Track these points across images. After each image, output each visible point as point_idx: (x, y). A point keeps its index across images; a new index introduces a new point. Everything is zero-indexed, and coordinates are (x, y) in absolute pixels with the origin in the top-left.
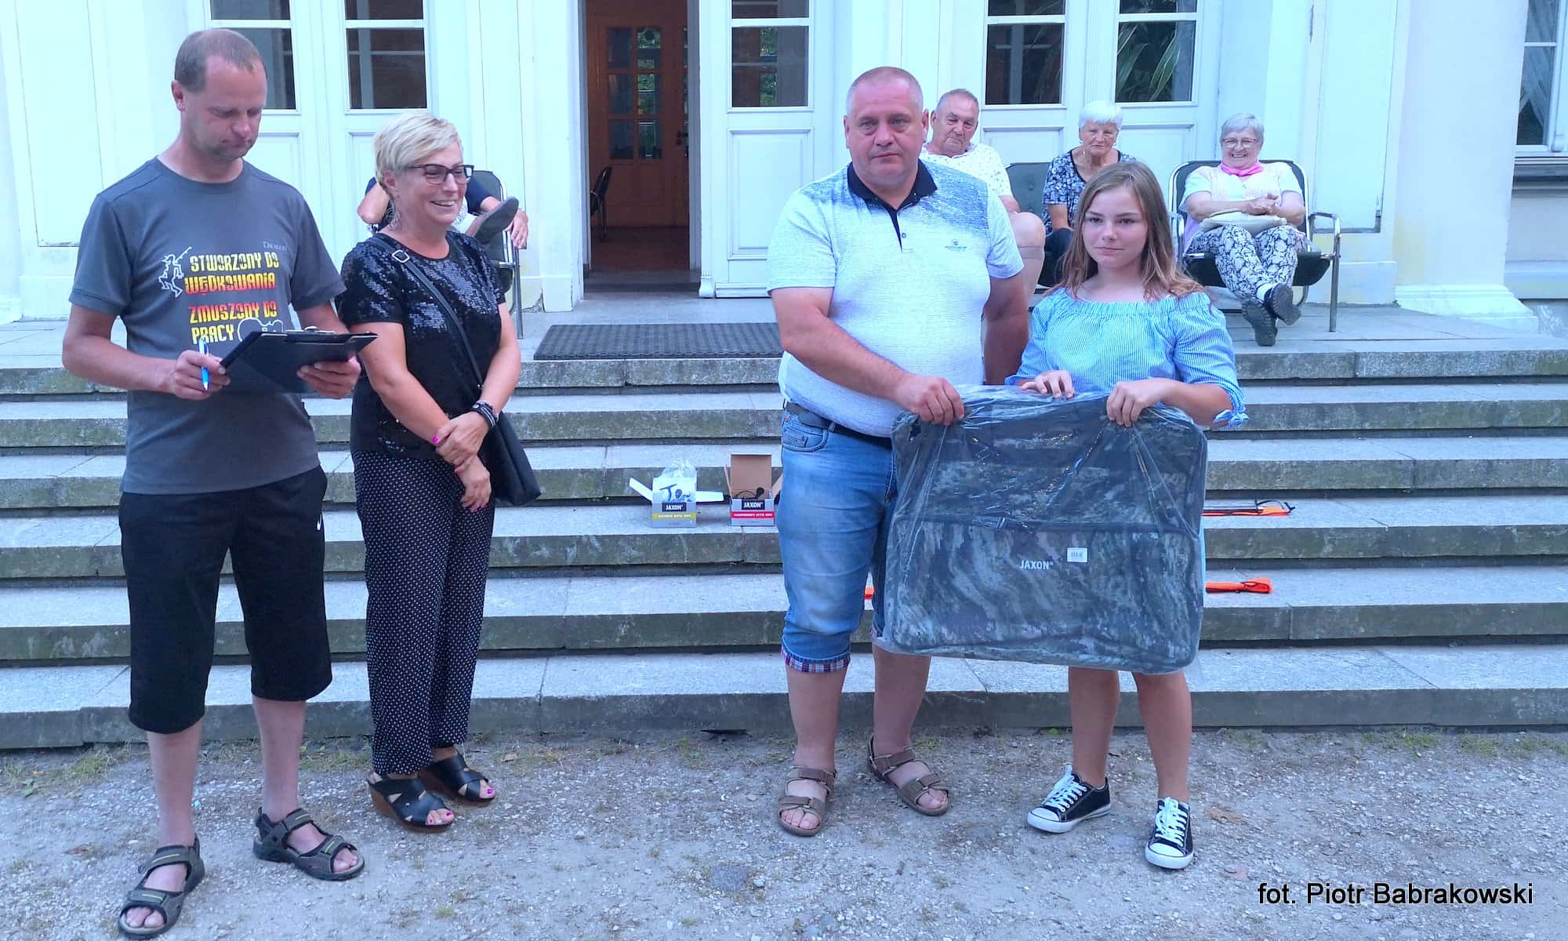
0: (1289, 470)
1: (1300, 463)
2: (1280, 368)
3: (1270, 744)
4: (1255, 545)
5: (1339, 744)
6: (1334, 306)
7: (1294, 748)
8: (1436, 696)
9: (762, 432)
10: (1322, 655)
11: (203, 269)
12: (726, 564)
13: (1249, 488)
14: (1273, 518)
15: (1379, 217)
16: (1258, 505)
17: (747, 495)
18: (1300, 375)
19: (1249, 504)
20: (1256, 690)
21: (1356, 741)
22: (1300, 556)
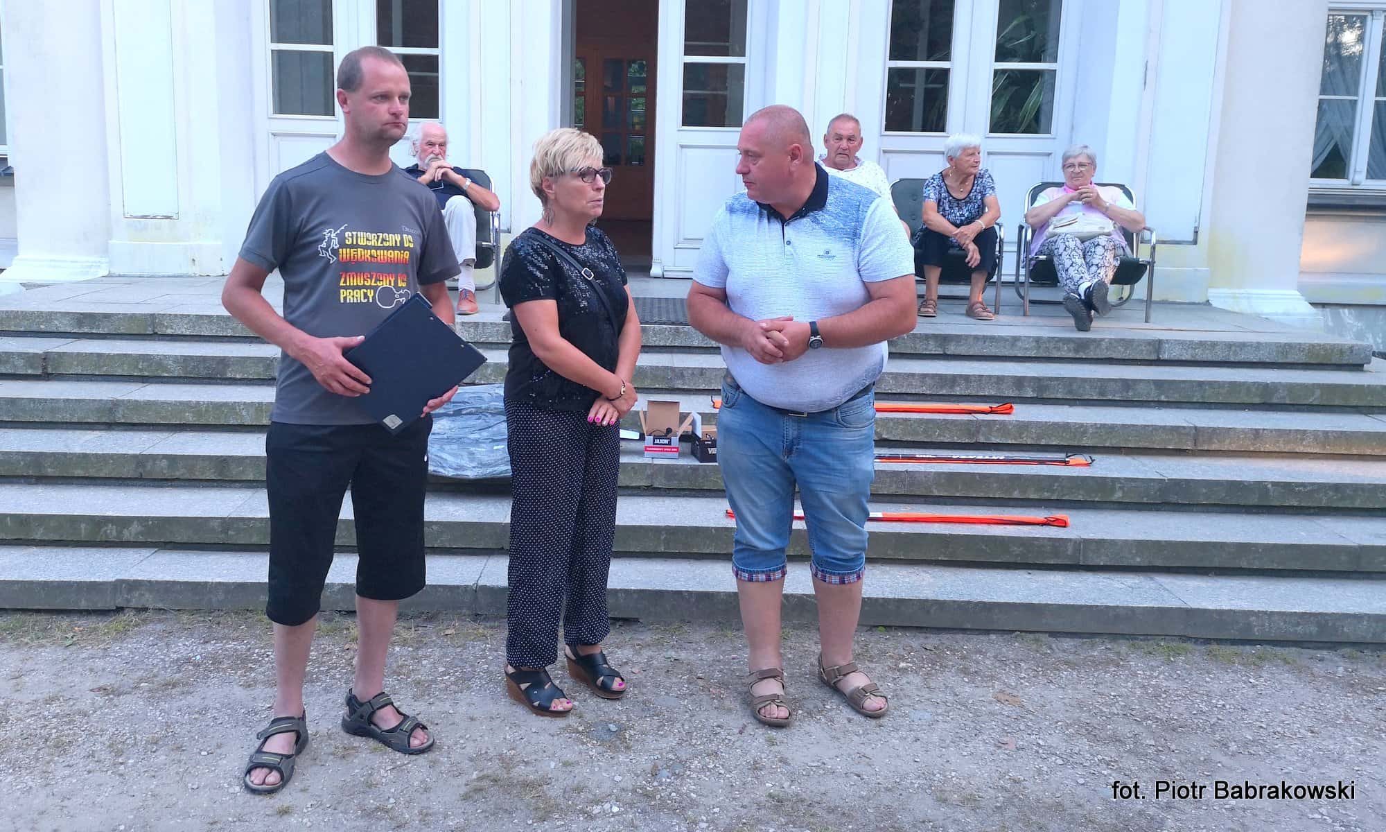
0: (1095, 431)
1: (1103, 426)
2: (1098, 350)
3: (1054, 646)
4: (1059, 488)
5: (1109, 649)
6: (1149, 302)
7: (1073, 651)
8: (1189, 613)
9: (679, 384)
10: (1104, 578)
11: (355, 243)
12: (638, 488)
13: (1062, 443)
14: (1078, 467)
15: (1196, 232)
16: (1067, 457)
17: (657, 433)
18: (1114, 356)
19: (1061, 456)
20: (1044, 602)
21: (1123, 646)
22: (1097, 499)
